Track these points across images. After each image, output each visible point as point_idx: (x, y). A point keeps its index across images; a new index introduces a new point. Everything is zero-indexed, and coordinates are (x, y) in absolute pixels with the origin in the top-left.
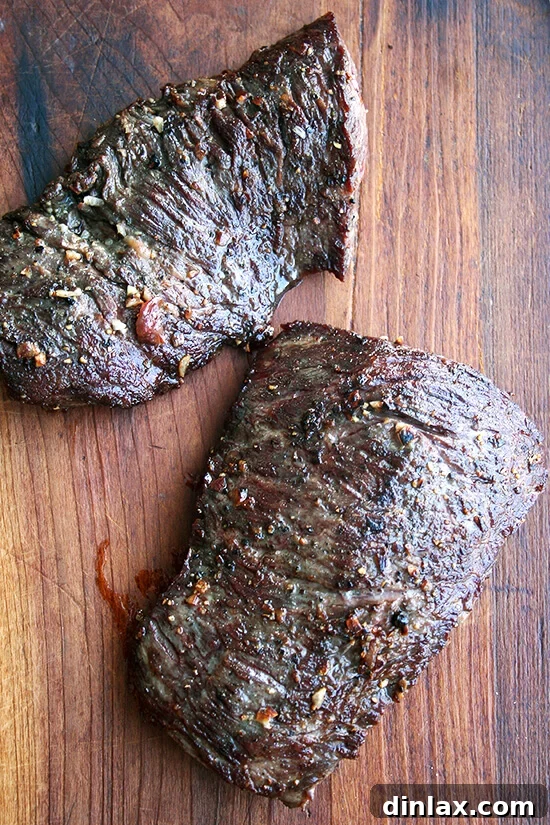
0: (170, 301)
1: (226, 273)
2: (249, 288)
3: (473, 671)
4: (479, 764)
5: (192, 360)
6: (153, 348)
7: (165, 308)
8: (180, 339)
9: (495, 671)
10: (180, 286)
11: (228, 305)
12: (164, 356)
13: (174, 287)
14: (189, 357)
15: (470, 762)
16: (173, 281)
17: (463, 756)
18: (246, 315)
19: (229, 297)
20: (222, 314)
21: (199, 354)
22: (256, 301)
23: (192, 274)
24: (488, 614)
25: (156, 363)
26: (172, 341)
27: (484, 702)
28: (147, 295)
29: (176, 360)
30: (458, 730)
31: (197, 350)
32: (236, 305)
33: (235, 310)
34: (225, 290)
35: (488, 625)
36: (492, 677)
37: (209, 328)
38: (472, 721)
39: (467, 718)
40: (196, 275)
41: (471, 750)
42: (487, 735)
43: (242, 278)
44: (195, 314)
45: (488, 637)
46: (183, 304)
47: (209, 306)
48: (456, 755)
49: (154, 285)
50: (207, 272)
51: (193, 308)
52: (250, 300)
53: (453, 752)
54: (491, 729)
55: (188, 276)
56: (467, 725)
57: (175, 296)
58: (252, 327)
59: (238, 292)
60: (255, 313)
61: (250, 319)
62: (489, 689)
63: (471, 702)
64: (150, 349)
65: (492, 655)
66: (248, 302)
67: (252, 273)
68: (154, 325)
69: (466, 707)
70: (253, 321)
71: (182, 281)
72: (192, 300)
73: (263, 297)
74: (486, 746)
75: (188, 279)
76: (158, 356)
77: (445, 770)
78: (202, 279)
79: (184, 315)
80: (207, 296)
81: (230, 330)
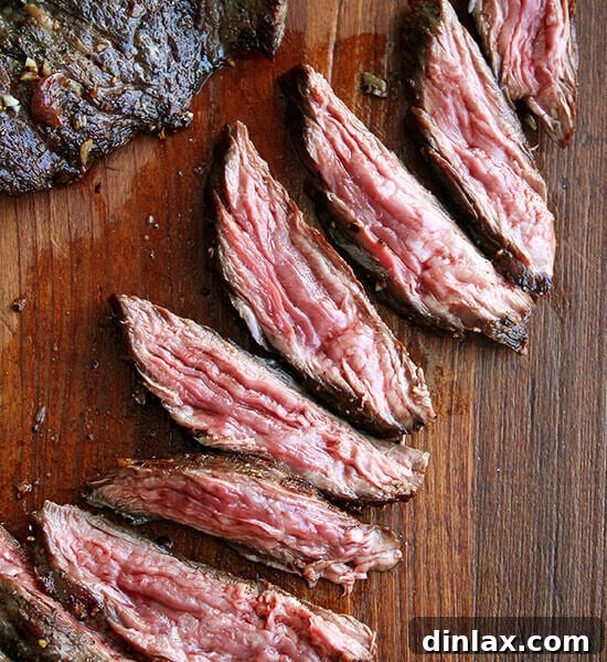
0: (73, 78)
1: (139, 48)
2: (166, 67)
3: (452, 432)
4: (455, 535)
5: (94, 146)
6: (49, 129)
7: (67, 85)
8: (82, 121)
9: (478, 434)
10: (85, 62)
11: (140, 85)
12: (62, 140)
13: (78, 61)
14: (91, 141)
15: (444, 533)
16: (77, 55)
17: (436, 526)
18: (161, 97)
19: (142, 76)
20: (133, 94)
21: (103, 140)
22: (172, 81)
23: (100, 48)
24: (473, 371)
25: (52, 147)
26: (72, 122)
27: (463, 467)
28: (47, 68)
29: (76, 145)
30: (432, 496)
31: (101, 134)
32: (150, 86)
33: (150, 90)
34: (138, 68)
35: (472, 381)
36: (474, 440)
37: (118, 110)
38: (448, 488)
39: (443, 483)
40: (104, 50)
41: (446, 519)
42: (466, 503)
43: (156, 54)
44: (101, 93)
45: (471, 396)
46: (87, 81)
47: (118, 84)
48: (429, 523)
49: (56, 59)
50: (117, 47)
51: (98, 86)
52: (166, 80)
53: (425, 521)
54: (469, 497)
55: (95, 50)
56: (443, 491)
57: (78, 72)
58: (168, 110)
59: (151, 70)
60: (172, 96)
61: (166, 102)
62: (470, 453)
63: (448, 466)
64: (45, 131)
65: (475, 416)
66: (163, 83)
67: (168, 50)
68: (52, 103)
69: (443, 472)
70: (169, 103)
71: (88, 57)
72: (99, 77)
73: (181, 78)
74: (463, 516)
75: (96, 54)
76: (55, 140)
77: (415, 540)
78: (111, 55)
79: (87, 94)
80: (117, 74)
81: (143, 114)
